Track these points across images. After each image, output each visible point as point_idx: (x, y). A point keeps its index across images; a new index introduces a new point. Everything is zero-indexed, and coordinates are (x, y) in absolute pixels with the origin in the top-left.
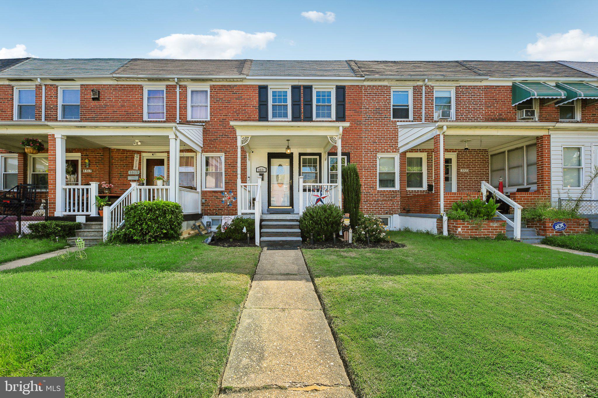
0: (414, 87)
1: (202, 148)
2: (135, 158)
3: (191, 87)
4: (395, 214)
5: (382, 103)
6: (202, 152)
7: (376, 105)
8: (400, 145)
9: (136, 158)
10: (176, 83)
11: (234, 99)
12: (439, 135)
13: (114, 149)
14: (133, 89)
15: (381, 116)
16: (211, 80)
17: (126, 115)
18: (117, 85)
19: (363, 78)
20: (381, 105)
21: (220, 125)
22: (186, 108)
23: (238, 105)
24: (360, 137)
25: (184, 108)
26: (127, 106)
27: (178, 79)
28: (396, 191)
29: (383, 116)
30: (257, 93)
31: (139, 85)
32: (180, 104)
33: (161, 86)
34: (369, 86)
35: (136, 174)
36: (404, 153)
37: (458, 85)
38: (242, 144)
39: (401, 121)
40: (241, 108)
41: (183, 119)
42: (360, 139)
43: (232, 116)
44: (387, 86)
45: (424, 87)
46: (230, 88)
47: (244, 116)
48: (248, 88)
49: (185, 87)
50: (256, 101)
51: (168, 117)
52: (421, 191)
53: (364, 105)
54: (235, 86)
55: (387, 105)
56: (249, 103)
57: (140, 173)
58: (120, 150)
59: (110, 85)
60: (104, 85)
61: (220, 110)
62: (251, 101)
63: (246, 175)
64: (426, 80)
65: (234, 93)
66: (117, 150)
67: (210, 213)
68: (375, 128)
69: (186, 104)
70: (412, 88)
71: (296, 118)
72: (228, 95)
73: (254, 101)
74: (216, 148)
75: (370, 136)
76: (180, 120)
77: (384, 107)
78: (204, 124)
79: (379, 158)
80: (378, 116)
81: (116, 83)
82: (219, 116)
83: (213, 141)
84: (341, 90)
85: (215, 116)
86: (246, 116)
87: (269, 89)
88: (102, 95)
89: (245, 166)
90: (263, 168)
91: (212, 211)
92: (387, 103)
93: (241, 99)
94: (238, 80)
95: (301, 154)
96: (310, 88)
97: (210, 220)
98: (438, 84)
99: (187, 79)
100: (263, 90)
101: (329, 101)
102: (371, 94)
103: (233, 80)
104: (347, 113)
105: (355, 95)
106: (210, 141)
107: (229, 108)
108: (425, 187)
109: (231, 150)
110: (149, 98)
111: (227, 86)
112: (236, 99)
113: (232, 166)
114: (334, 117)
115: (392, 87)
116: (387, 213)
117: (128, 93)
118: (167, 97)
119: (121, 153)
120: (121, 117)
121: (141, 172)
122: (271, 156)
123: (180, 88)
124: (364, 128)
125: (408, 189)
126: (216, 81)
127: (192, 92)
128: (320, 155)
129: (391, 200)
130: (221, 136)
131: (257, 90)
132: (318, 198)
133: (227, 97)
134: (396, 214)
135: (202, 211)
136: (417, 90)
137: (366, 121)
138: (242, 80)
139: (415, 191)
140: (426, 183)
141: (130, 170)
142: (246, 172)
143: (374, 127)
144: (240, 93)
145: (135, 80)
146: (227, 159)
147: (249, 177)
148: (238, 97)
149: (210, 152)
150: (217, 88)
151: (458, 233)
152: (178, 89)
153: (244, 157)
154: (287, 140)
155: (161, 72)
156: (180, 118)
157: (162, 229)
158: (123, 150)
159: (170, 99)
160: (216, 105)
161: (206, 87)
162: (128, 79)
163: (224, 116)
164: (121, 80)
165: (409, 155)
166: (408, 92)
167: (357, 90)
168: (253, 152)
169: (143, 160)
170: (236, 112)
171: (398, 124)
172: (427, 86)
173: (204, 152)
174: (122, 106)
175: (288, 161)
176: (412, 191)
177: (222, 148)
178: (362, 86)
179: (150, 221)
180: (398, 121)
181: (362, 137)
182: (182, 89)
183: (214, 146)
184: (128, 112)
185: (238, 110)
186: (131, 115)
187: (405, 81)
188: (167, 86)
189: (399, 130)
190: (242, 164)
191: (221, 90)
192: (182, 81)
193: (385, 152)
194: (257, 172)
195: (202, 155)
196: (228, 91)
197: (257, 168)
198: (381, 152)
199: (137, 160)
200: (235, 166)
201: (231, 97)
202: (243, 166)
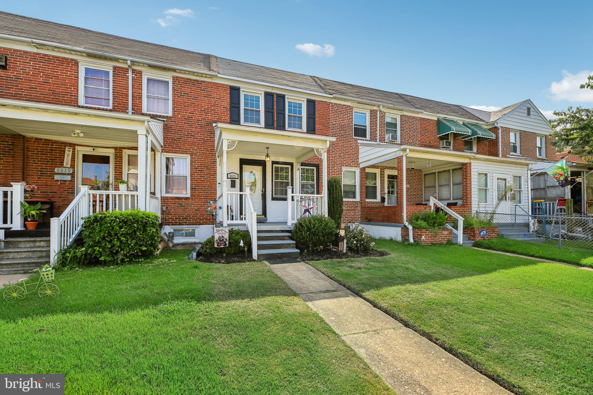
0: (371, 111)
1: (162, 146)
2: (66, 152)
3: (147, 74)
4: (356, 222)
5: (346, 121)
6: (162, 152)
7: (341, 122)
8: (360, 161)
9: (68, 152)
10: (129, 66)
11: (202, 96)
12: (403, 156)
13: (31, 138)
14: (62, 63)
15: (345, 133)
16: (174, 70)
17: (51, 96)
18: (37, 54)
19: (331, 96)
20: (345, 123)
21: (185, 123)
22: (140, 98)
23: (207, 103)
25: (137, 97)
26: (52, 83)
27: (131, 61)
28: (357, 202)
29: (347, 133)
30: (228, 94)
31: (72, 60)
32: (133, 92)
33: (108, 67)
34: (335, 104)
35: (67, 172)
36: (364, 168)
37: (402, 114)
38: (228, 148)
39: (361, 140)
40: (210, 108)
41: (136, 111)
43: (199, 114)
44: (350, 107)
45: (378, 112)
46: (197, 83)
47: (213, 116)
48: (219, 87)
49: (140, 73)
50: (227, 102)
51: (116, 106)
52: (376, 202)
53: (332, 121)
54: (203, 82)
55: (350, 123)
56: (219, 103)
57: (74, 172)
58: (41, 139)
59: (26, 52)
60: (16, 51)
61: (185, 106)
62: (221, 101)
63: (216, 181)
64: (381, 106)
65: (202, 90)
66: (36, 139)
67: (172, 222)
68: (341, 144)
69: (141, 94)
70: (369, 111)
71: (269, 125)
72: (195, 91)
73: (224, 102)
74: (180, 149)
75: (336, 150)
76: (133, 112)
77: (348, 125)
78: (165, 120)
79: (344, 171)
80: (343, 132)
81: (35, 50)
82: (183, 112)
83: (176, 140)
84: (311, 103)
85: (179, 112)
86: (215, 117)
87: (241, 92)
88: (12, 63)
89: (214, 171)
90: (235, 174)
91: (175, 220)
92: (350, 121)
93: (210, 97)
94: (207, 76)
96: (283, 97)
97: (172, 231)
98: (389, 111)
99: (144, 63)
100: (235, 91)
101: (300, 112)
102: (337, 111)
103: (202, 75)
104: (317, 126)
105: (323, 111)
106: (172, 140)
107: (196, 106)
108: (379, 199)
109: (198, 152)
110: (86, 79)
111: (194, 80)
112: (204, 96)
113: (199, 171)
114: (304, 128)
115: (354, 108)
116: (350, 222)
117: (55, 67)
118: (114, 81)
119: (43, 144)
120: (43, 97)
121: (74, 170)
122: (243, 162)
123: (132, 72)
125: (367, 200)
126: (180, 73)
127: (149, 80)
128: (292, 164)
129: (354, 210)
130: (186, 135)
131: (228, 90)
132: (306, 208)
133: (194, 93)
134: (358, 222)
135: (162, 220)
136: (373, 113)
138: (212, 76)
139: (372, 202)
140: (380, 196)
141: (55, 167)
142: (216, 177)
143: (339, 142)
144: (209, 91)
145: (68, 52)
146: (193, 162)
147: (219, 183)
148: (207, 95)
149: (172, 153)
150: (182, 80)
151: (422, 240)
152: (130, 73)
153: (214, 161)
154: (267, 148)
155: (105, 49)
156: (133, 109)
157: (141, 246)
158: (45, 140)
159: (119, 84)
160: (181, 99)
161: (168, 77)
162: (55, 49)
163: (189, 113)
164: (44, 48)
165: (368, 170)
166: (365, 114)
167: (326, 106)
169: (78, 155)
170: (204, 111)
171: (359, 141)
172: (380, 112)
173: (165, 152)
174: (46, 82)
175: (259, 168)
176: (370, 202)
177: (188, 149)
178: (330, 103)
179: (124, 237)
180: (359, 139)
181: (330, 151)
182: (135, 75)
183: (178, 146)
184: (55, 91)
185: (207, 109)
186: (59, 96)
187: (364, 104)
188: (115, 68)
189: (360, 147)
190: (211, 169)
191: (187, 83)
192: (136, 65)
193: (348, 166)
194: (228, 178)
195: (162, 155)
196: (195, 87)
197: (228, 174)
198: (345, 166)
199: (68, 155)
200: (203, 171)
201: (198, 94)
202: (212, 171)
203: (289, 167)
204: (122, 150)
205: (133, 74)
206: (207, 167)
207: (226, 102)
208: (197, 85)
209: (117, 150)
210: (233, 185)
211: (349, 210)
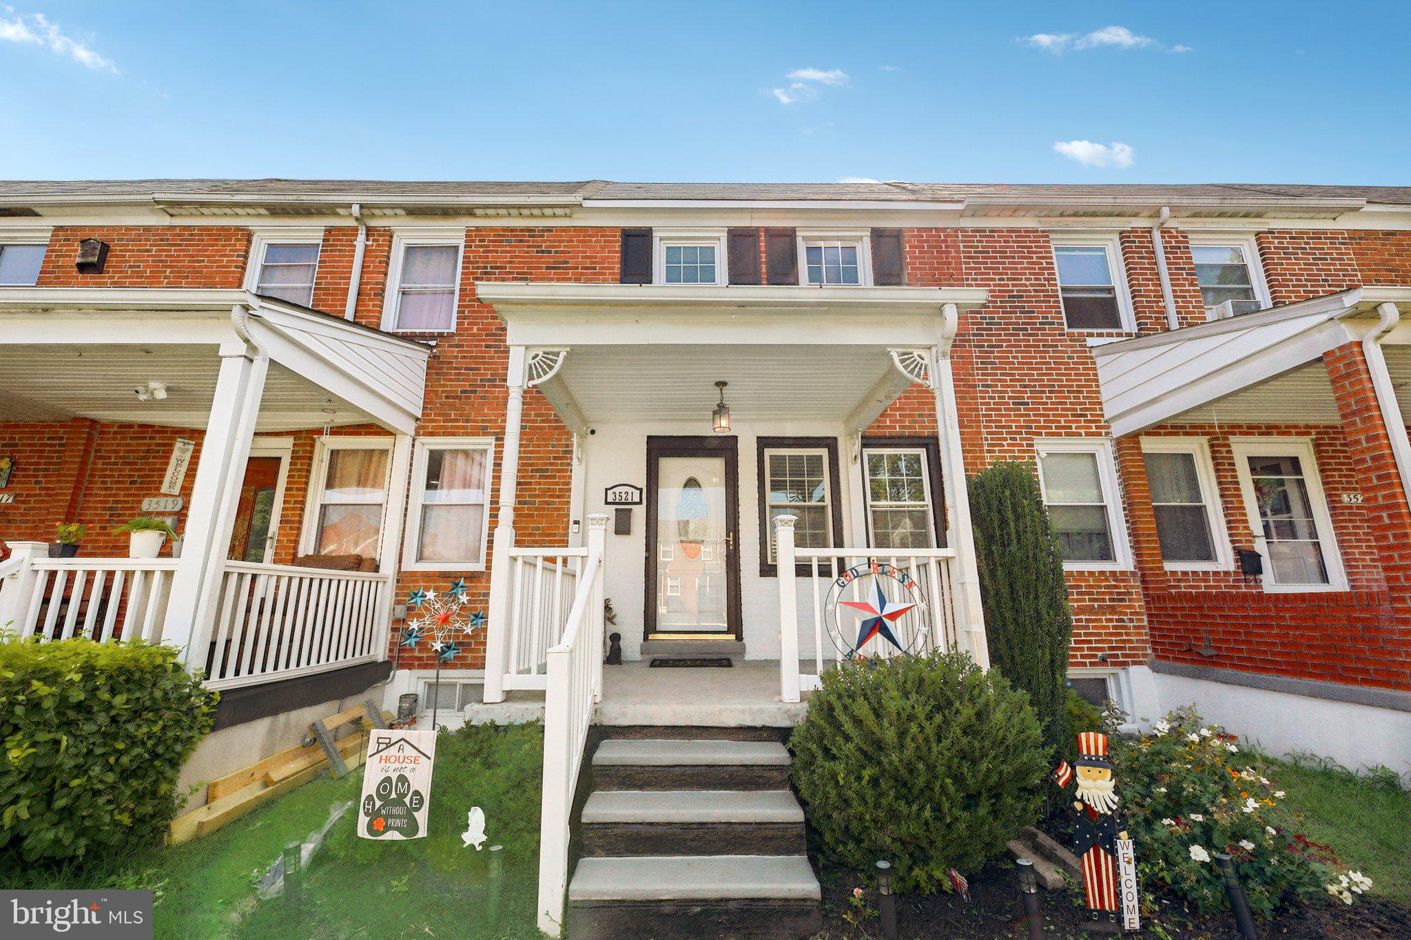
0: (1126, 236)
1: (417, 419)
2: (176, 453)
3: (405, 235)
4: (1135, 663)
5: (1027, 279)
6: (417, 434)
7: (1008, 285)
8: (1109, 412)
9: (182, 452)
10: (357, 219)
11: (542, 268)
12: (1359, 344)
13: (111, 424)
14: (216, 240)
15: (1031, 318)
16: (469, 211)
18: (168, 228)
19: (959, 207)
20: (1025, 286)
21: (487, 346)
22: (381, 294)
24: (970, 386)
25: (372, 293)
27: (362, 206)
28: (1122, 573)
29: (1038, 318)
30: (616, 252)
31: (238, 229)
32: (360, 283)
33: (310, 231)
34: (978, 231)
35: (169, 509)
36: (1134, 437)
37: (1261, 228)
38: (530, 377)
39: (1099, 335)
42: (968, 392)
44: (1037, 231)
45: (1157, 235)
46: (530, 236)
48: (590, 236)
49: (389, 235)
50: (614, 274)
52: (1215, 573)
54: (545, 230)
55: (1045, 285)
57: (184, 507)
58: (130, 426)
59: (147, 229)
60: (128, 228)
62: (595, 274)
63: (568, 515)
64: (1165, 213)
65: (543, 252)
66: (122, 425)
67: (420, 659)
68: (1017, 358)
69: (384, 284)
70: (1116, 237)
72: (523, 257)
73: (605, 274)
74: (468, 421)
75: (1000, 380)
77: (1036, 291)
78: (433, 343)
79: (1043, 455)
80: (1020, 318)
81: (166, 221)
82: (487, 318)
83: (460, 398)
84: (887, 242)
85: (475, 318)
87: (656, 242)
88: (116, 256)
89: (564, 484)
90: (630, 490)
91: (427, 651)
92: (1045, 279)
93: (564, 268)
94: (557, 211)
95: (764, 442)
96: (789, 235)
97: (421, 687)
98: (1199, 224)
99: (393, 206)
100: (636, 241)
101: (852, 275)
102: (988, 252)
103: (542, 211)
105: (935, 258)
106: (446, 397)
108: (1225, 560)
110: (264, 268)
111: (521, 230)
112: (548, 268)
115: (1052, 236)
116: (1104, 661)
117: (200, 250)
118: (324, 262)
119: (131, 438)
121: (188, 501)
122: (660, 448)
123: (367, 235)
124: (977, 357)
125: (1169, 566)
126: (484, 215)
127: (410, 250)
128: (830, 444)
129: (1112, 610)
130: (489, 380)
131: (618, 241)
133: (519, 263)
134: (1140, 663)
135: (391, 650)
136: (1135, 242)
137: (982, 335)
138: (570, 211)
139: (1194, 573)
140: (1229, 546)
141: (149, 496)
142: (568, 503)
143: (1011, 352)
144: (562, 252)
145: (228, 211)
147: (576, 522)
148: (555, 263)
149: (446, 434)
150: (489, 236)
152: (361, 237)
153: (566, 452)
154: (718, 384)
159: (334, 267)
161: (452, 233)
162: (204, 210)
164: (183, 211)
165: (1150, 445)
166: (1103, 249)
167: (944, 241)
168: (593, 432)
171: (1091, 342)
172: (1165, 232)
173: (426, 435)
175: (716, 465)
176: (1185, 573)
177: (490, 421)
178: (956, 230)
180: (1091, 335)
181: (974, 386)
182: (373, 241)
183: (461, 415)
187: (1093, 216)
188: (329, 231)
189: (1100, 362)
190: (554, 477)
191: (502, 241)
192: (380, 217)
193: (1060, 434)
194: (607, 503)
195: (417, 443)
196: (524, 246)
197: (607, 490)
198: (1047, 434)
199: (180, 462)
200: (530, 483)
201: (532, 263)
202: (557, 484)
203: (824, 452)
204: (314, 440)
205: (367, 240)
206: (543, 471)
207: (610, 274)
208: (528, 241)
209: (300, 438)
210: (622, 526)
211: (1091, 610)
